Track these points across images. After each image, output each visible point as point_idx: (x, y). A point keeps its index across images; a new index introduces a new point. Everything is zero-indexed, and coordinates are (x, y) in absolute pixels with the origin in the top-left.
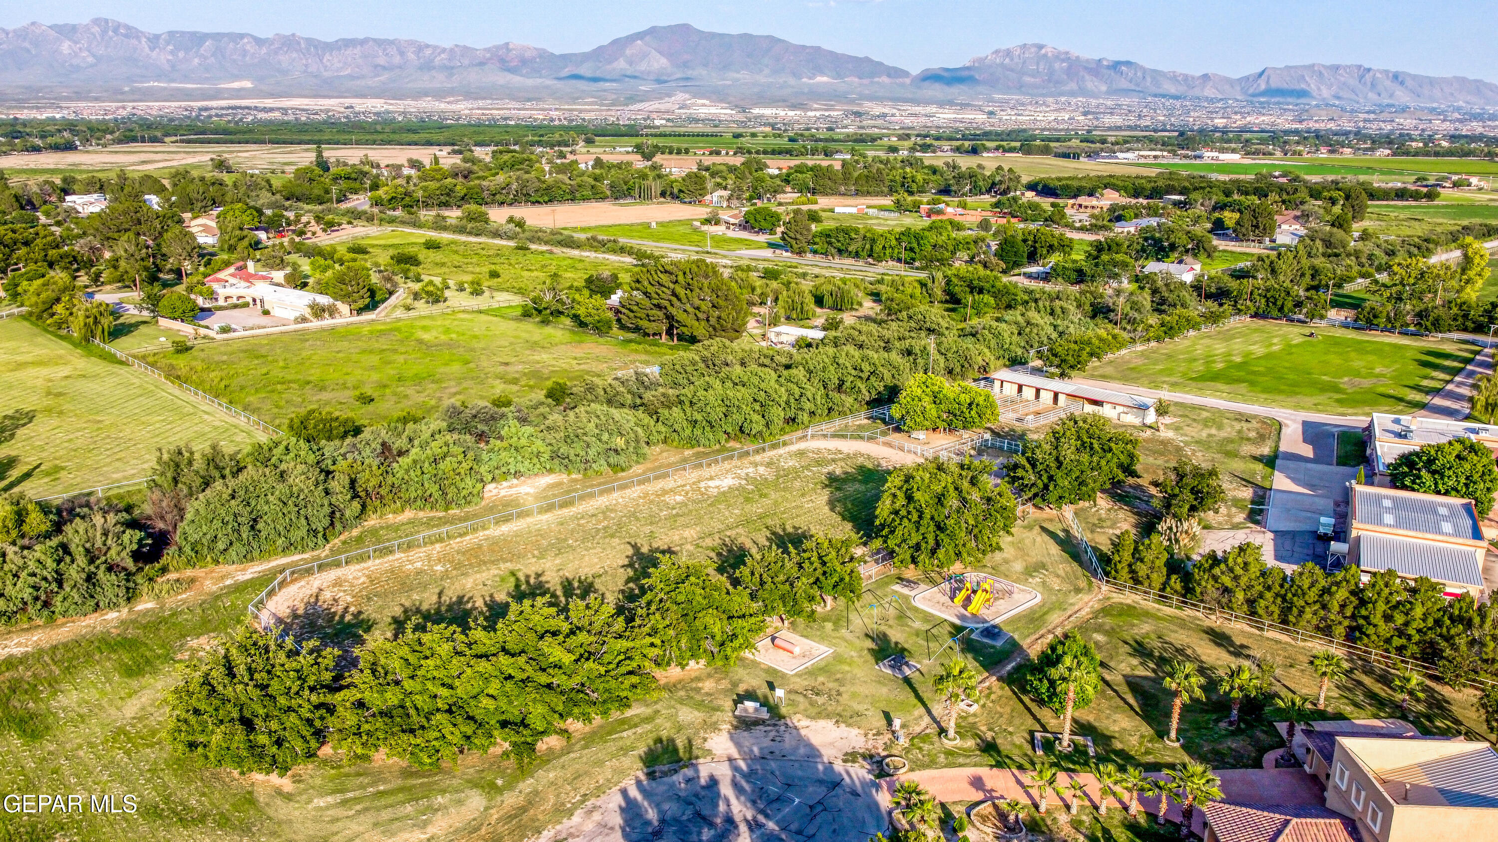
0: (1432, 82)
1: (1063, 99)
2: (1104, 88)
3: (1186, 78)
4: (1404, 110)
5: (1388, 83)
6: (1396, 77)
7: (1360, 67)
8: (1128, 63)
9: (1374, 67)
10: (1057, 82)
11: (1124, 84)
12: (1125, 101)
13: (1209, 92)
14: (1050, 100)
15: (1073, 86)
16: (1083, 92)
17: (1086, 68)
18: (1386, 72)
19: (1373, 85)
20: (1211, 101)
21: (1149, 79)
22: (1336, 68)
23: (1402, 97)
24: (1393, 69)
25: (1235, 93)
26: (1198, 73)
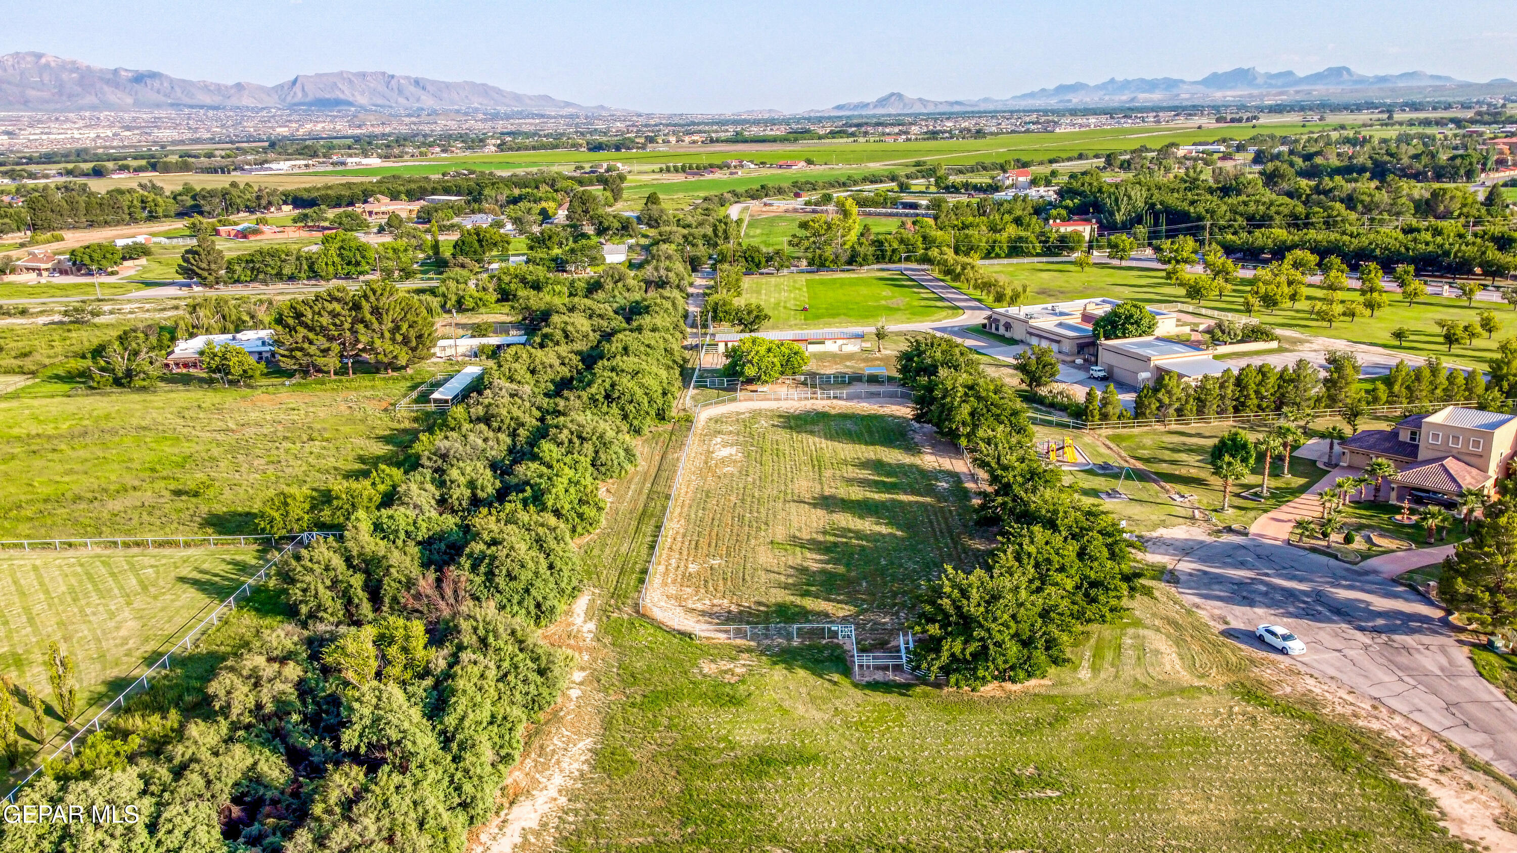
0: (448, 86)
1: (87, 114)
2: (129, 100)
3: (219, 87)
4: (434, 113)
5: (412, 88)
6: (417, 82)
7: (384, 74)
8: (153, 75)
9: (397, 74)
10: (70, 96)
11: (154, 97)
12: (163, 113)
13: (248, 101)
14: (71, 115)
15: (90, 99)
16: (109, 106)
17: (101, 79)
18: (408, 78)
19: (400, 91)
20: (254, 110)
21: (178, 90)
22: (363, 75)
23: (428, 102)
24: (414, 75)
25: (272, 101)
26: (230, 82)
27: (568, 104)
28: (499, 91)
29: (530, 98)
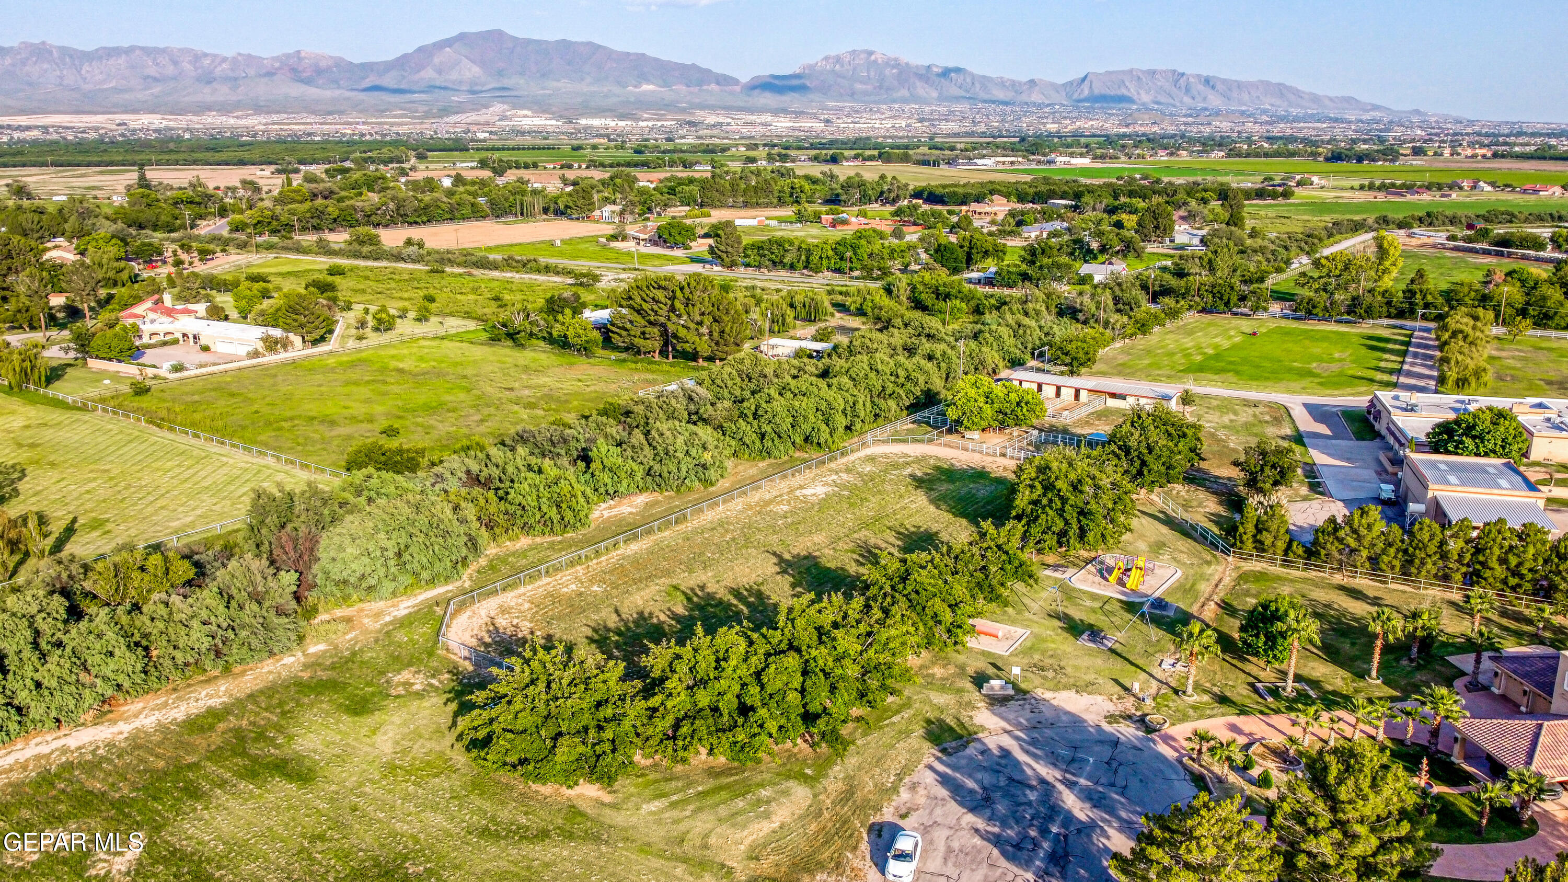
0: (1240, 85)
1: (897, 106)
2: (935, 94)
3: (1014, 83)
4: (1218, 113)
5: (1201, 87)
6: (1207, 81)
7: (1174, 72)
8: (958, 70)
9: (1188, 72)
11: (955, 91)
12: (957, 107)
13: (1036, 97)
14: (885, 107)
15: (904, 93)
16: (915, 99)
17: (916, 74)
18: (1199, 76)
19: (1187, 90)
20: (1040, 106)
21: (977, 85)
22: (1153, 73)
23: (1215, 101)
24: (1205, 73)
25: (1061, 98)
26: (1024, 79)
27: (1376, 108)
28: (1297, 93)
29: (1331, 99)
